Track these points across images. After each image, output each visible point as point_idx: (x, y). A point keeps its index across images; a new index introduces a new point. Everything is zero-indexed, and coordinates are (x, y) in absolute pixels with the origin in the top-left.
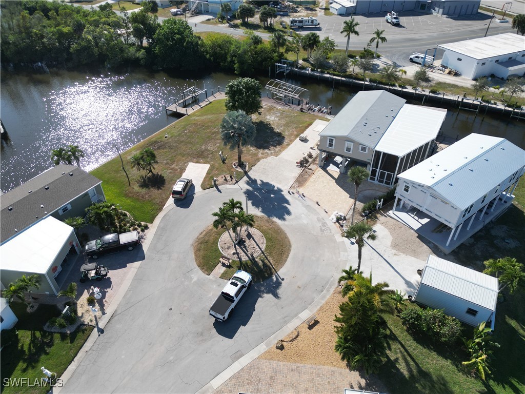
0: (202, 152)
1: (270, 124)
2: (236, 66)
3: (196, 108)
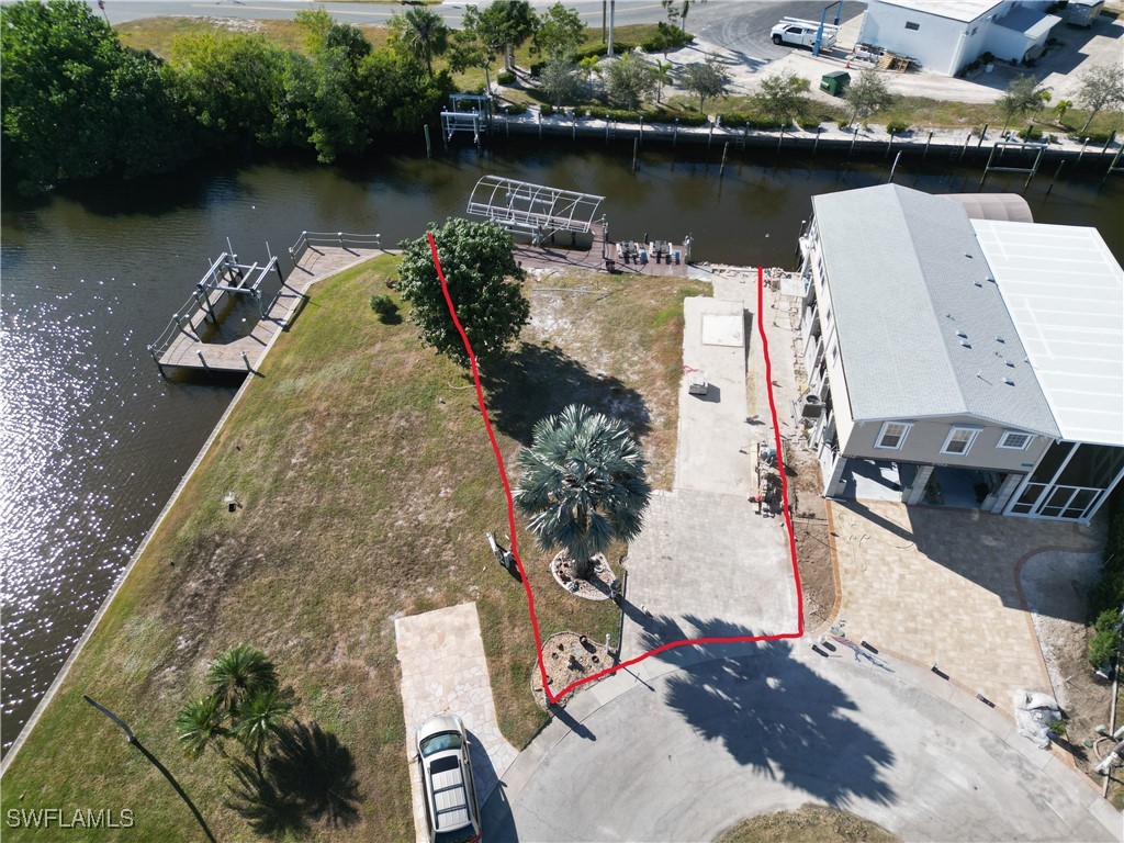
0: (411, 546)
1: (558, 351)
2: (316, 138)
3: (269, 332)
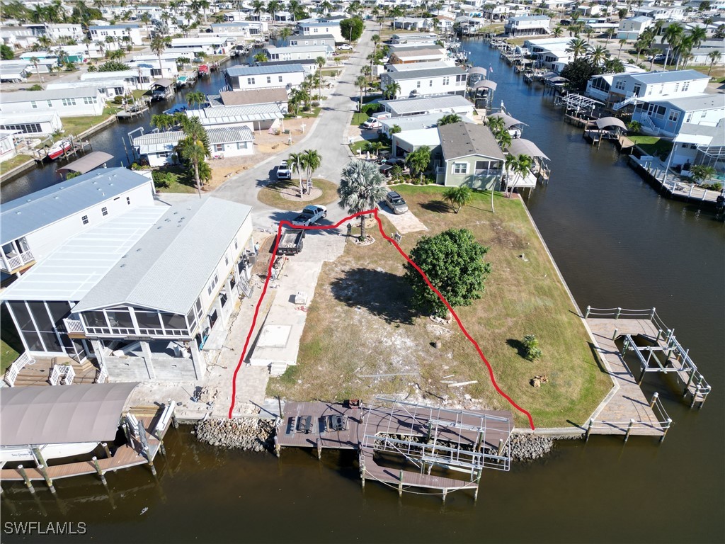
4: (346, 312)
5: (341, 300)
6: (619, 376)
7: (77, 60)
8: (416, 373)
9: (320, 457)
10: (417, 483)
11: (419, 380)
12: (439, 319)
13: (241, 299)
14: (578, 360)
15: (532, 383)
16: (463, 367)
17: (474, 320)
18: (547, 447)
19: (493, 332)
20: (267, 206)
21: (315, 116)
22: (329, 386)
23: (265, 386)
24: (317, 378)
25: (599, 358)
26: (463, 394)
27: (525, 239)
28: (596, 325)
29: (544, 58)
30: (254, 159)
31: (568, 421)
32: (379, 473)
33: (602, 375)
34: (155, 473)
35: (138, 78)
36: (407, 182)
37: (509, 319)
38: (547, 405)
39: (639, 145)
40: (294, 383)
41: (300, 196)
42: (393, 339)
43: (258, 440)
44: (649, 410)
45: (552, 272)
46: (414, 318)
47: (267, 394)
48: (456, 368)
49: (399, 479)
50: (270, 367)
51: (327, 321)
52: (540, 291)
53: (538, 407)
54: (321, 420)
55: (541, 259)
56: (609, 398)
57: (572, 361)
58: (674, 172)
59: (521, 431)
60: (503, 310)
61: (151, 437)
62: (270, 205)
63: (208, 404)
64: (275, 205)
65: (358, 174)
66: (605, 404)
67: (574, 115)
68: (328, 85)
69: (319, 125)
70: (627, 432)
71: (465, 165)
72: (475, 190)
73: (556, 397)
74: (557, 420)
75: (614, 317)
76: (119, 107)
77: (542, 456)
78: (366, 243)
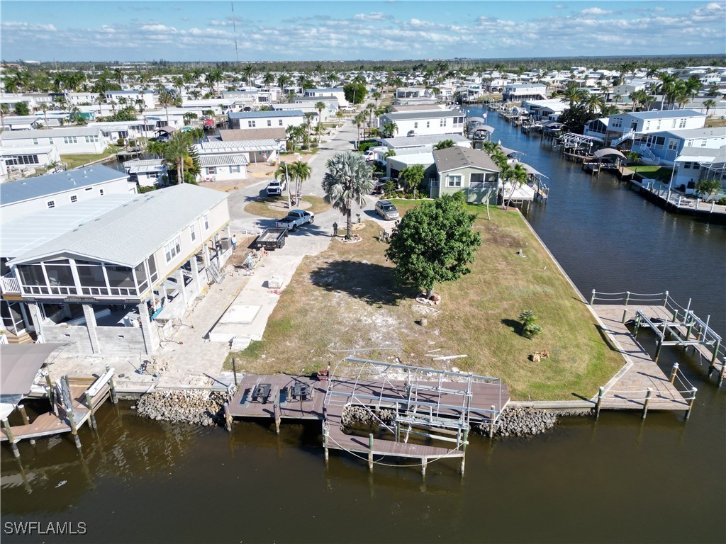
4: (324, 296)
5: (319, 286)
6: (632, 354)
7: (89, 117)
8: (398, 348)
9: (278, 431)
10: (390, 451)
11: (400, 354)
12: (426, 301)
13: (210, 284)
14: (584, 339)
15: (531, 358)
16: (450, 342)
17: (465, 302)
18: (551, 422)
19: (486, 313)
20: (253, 215)
21: (313, 153)
22: (297, 360)
23: (224, 360)
24: (283, 352)
25: (607, 338)
26: (450, 367)
27: (522, 241)
28: (604, 310)
29: (541, 113)
30: (245, 182)
31: (574, 394)
32: (346, 441)
33: (612, 353)
34: (79, 445)
35: (143, 126)
36: (400, 197)
37: (505, 303)
38: (549, 378)
39: (640, 173)
40: (257, 357)
41: (288, 208)
42: (374, 318)
43: (208, 413)
44: (670, 385)
45: (552, 266)
46: (398, 300)
47: (224, 367)
48: (443, 343)
49: (368, 447)
50: (231, 342)
51: (302, 303)
52: (539, 280)
53: (538, 380)
54: (283, 392)
55: (540, 256)
56: (621, 373)
57: (576, 339)
58: (678, 191)
59: (518, 404)
60: (498, 295)
61: (81, 406)
62: (256, 214)
63: (155, 376)
64: (261, 215)
65: (343, 164)
66: (617, 379)
67: (572, 152)
68: (329, 133)
69: (316, 159)
70: (645, 405)
71: (459, 177)
72: (470, 204)
73: (559, 372)
74: (560, 393)
75: (623, 303)
76: (122, 148)
77: (543, 431)
78: (353, 241)
